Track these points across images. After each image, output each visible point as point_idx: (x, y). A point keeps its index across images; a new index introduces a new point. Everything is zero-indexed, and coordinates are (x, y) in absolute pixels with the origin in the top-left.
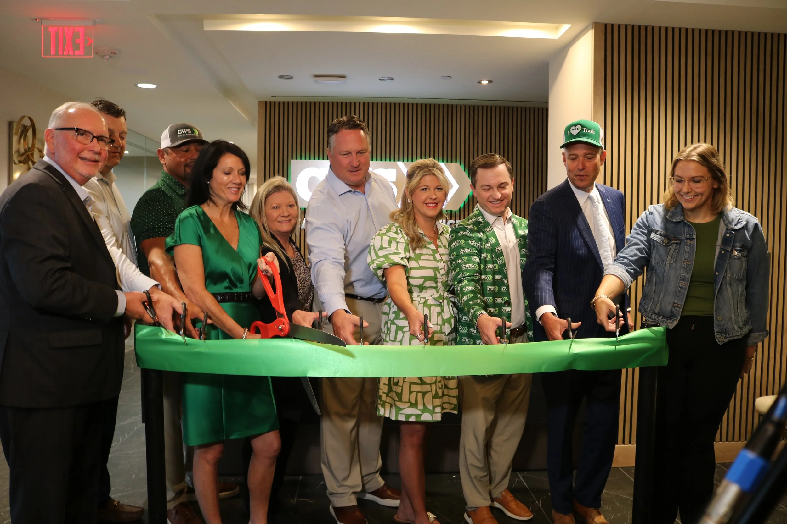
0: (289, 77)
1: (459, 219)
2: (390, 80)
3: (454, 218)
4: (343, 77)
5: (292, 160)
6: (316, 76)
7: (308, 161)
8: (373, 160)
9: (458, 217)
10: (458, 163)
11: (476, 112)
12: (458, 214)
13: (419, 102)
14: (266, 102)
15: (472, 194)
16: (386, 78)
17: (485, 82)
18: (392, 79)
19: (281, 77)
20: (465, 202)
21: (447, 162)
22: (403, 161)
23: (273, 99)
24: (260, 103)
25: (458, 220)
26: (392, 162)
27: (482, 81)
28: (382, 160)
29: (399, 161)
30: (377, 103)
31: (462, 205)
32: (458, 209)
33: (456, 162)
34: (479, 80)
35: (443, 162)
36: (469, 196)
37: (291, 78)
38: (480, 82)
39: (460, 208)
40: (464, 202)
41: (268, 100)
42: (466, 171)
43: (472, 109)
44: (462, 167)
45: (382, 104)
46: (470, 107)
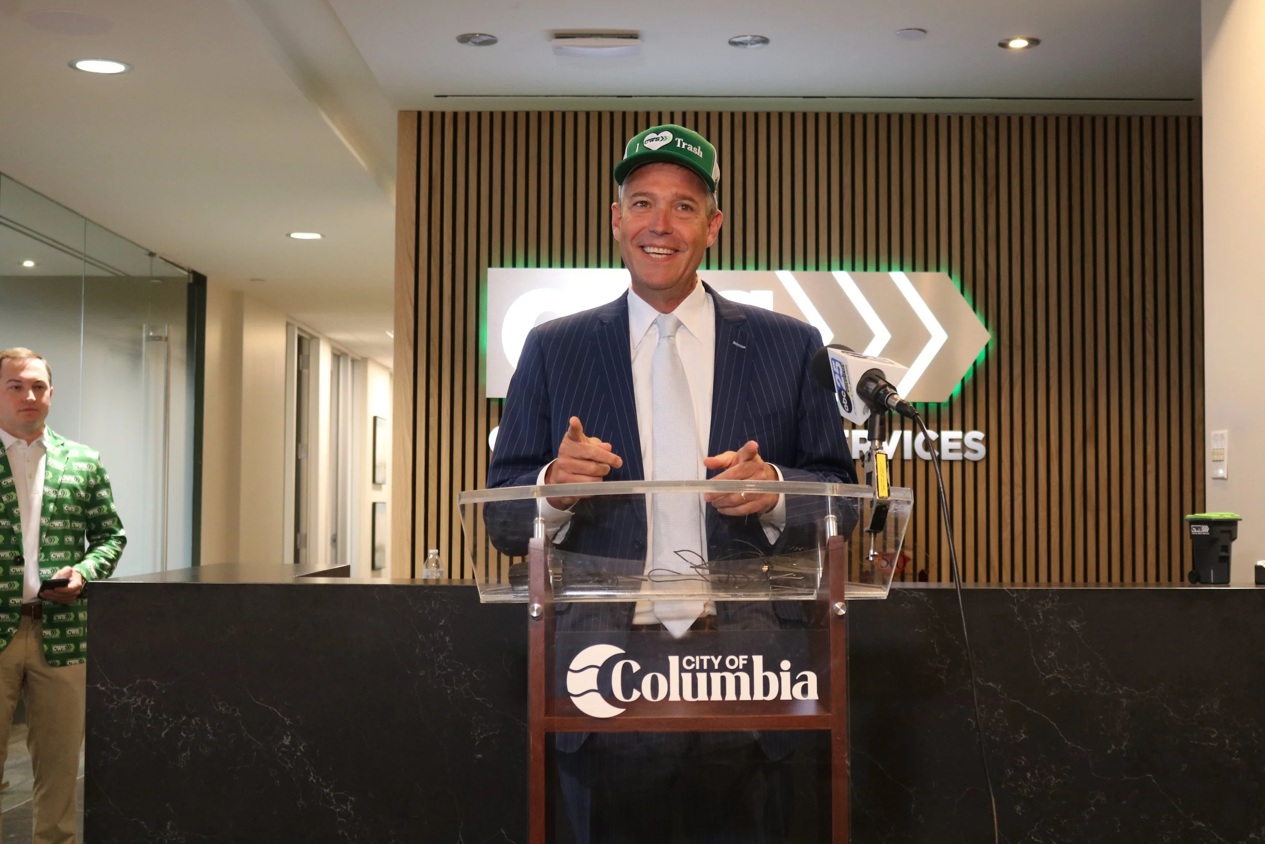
0: (485, 38)
1: (948, 425)
2: (758, 42)
3: (936, 425)
4: (633, 36)
5: (490, 270)
6: (561, 36)
7: (532, 271)
8: (711, 266)
9: (945, 421)
10: (944, 273)
11: (991, 132)
12: (945, 411)
13: (835, 107)
14: (419, 114)
15: (983, 357)
16: (749, 38)
17: (1018, 44)
18: (765, 41)
19: (464, 39)
20: (966, 381)
21: (914, 270)
22: (793, 268)
23: (438, 106)
24: (403, 114)
25: (945, 429)
26: (762, 272)
27: (1010, 40)
28: (735, 266)
29: (781, 268)
30: (720, 115)
31: (956, 390)
32: (945, 399)
33: (938, 270)
34: (1001, 39)
35: (902, 269)
36: (975, 364)
37: (490, 41)
38: (1004, 45)
39: (951, 398)
40: (963, 381)
41: (426, 108)
42: (966, 292)
43: (979, 123)
44: (955, 284)
45: (732, 114)
46: (973, 119)
